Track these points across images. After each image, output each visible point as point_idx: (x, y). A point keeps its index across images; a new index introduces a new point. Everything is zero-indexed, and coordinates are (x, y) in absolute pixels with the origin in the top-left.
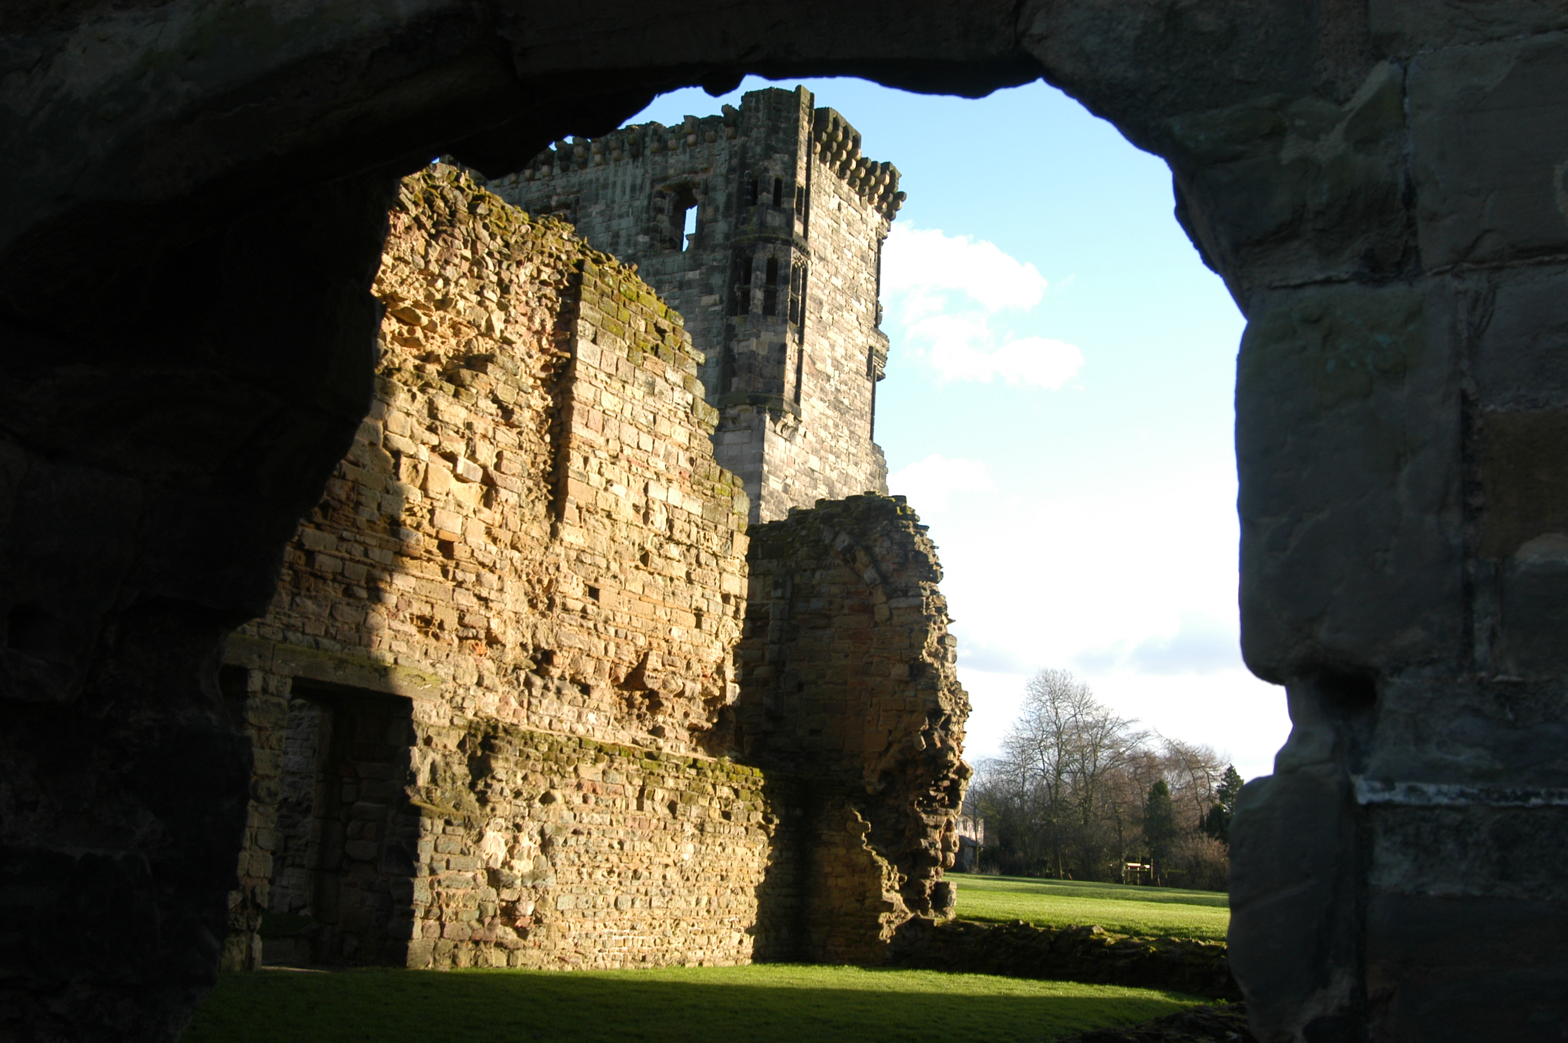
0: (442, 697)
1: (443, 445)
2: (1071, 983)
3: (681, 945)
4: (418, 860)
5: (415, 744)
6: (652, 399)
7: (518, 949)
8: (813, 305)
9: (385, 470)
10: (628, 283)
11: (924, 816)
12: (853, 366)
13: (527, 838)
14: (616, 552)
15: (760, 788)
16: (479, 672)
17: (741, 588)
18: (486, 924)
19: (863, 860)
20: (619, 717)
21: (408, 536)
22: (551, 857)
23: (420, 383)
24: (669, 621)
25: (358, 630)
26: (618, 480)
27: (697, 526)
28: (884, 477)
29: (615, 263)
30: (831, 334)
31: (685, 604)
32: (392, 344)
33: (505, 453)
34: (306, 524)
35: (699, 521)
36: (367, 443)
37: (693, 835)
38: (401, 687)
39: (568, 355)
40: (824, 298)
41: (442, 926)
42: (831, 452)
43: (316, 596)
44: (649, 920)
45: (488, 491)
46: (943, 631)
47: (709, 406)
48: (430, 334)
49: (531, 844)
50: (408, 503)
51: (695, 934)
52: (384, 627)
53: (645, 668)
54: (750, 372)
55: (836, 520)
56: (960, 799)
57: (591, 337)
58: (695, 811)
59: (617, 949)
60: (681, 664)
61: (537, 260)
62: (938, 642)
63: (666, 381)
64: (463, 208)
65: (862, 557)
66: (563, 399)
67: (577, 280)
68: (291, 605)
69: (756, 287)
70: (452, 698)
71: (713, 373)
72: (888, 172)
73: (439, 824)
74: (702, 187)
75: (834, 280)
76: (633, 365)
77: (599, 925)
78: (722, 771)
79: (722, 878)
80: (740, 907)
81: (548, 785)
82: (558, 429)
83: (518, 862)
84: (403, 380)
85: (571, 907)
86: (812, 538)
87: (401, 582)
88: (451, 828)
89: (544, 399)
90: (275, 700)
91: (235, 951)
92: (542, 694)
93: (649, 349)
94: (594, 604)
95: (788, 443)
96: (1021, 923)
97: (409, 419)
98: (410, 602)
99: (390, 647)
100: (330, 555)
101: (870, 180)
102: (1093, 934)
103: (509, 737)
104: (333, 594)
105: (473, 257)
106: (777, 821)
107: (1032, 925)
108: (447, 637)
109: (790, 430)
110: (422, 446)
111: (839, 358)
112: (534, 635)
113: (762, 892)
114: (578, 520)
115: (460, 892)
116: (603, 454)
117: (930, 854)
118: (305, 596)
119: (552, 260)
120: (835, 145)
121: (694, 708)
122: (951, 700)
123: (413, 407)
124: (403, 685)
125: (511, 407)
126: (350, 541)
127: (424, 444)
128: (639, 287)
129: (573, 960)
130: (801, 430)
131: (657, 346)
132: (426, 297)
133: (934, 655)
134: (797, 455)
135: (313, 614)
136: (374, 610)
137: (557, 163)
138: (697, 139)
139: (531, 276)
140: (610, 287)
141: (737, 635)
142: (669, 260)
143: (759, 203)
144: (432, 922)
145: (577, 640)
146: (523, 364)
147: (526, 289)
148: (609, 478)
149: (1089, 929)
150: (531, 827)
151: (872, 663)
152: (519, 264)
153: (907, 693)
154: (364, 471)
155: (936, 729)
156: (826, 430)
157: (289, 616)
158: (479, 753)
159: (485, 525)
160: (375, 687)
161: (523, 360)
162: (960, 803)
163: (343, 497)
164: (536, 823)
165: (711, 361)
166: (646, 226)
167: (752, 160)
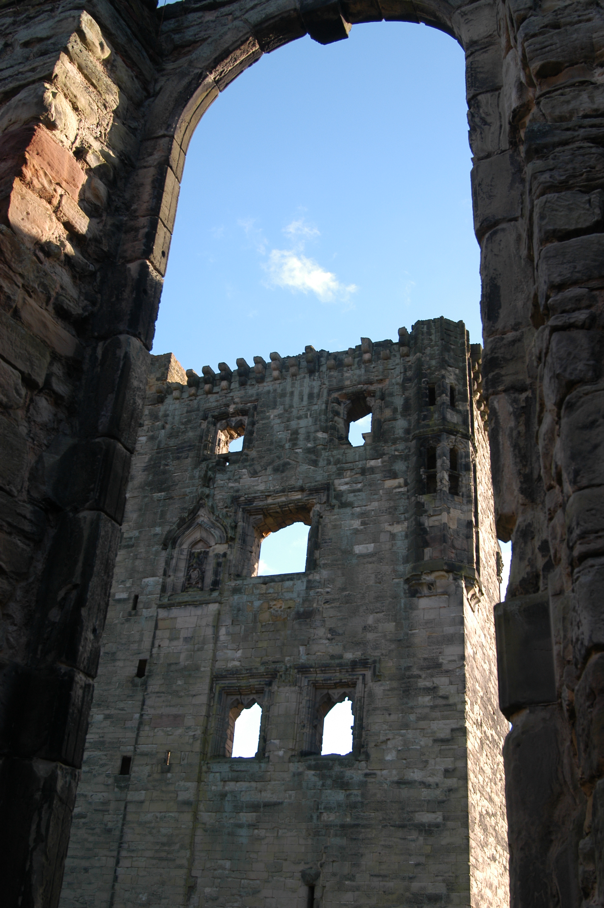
54: (445, 541)
69: (441, 470)
74: (378, 395)
95: (473, 613)
109: (475, 601)
134: (477, 627)
138: (372, 357)
142: (350, 452)
143: (439, 403)
156: (485, 611)
165: (400, 535)
166: (325, 425)
167: (429, 371)
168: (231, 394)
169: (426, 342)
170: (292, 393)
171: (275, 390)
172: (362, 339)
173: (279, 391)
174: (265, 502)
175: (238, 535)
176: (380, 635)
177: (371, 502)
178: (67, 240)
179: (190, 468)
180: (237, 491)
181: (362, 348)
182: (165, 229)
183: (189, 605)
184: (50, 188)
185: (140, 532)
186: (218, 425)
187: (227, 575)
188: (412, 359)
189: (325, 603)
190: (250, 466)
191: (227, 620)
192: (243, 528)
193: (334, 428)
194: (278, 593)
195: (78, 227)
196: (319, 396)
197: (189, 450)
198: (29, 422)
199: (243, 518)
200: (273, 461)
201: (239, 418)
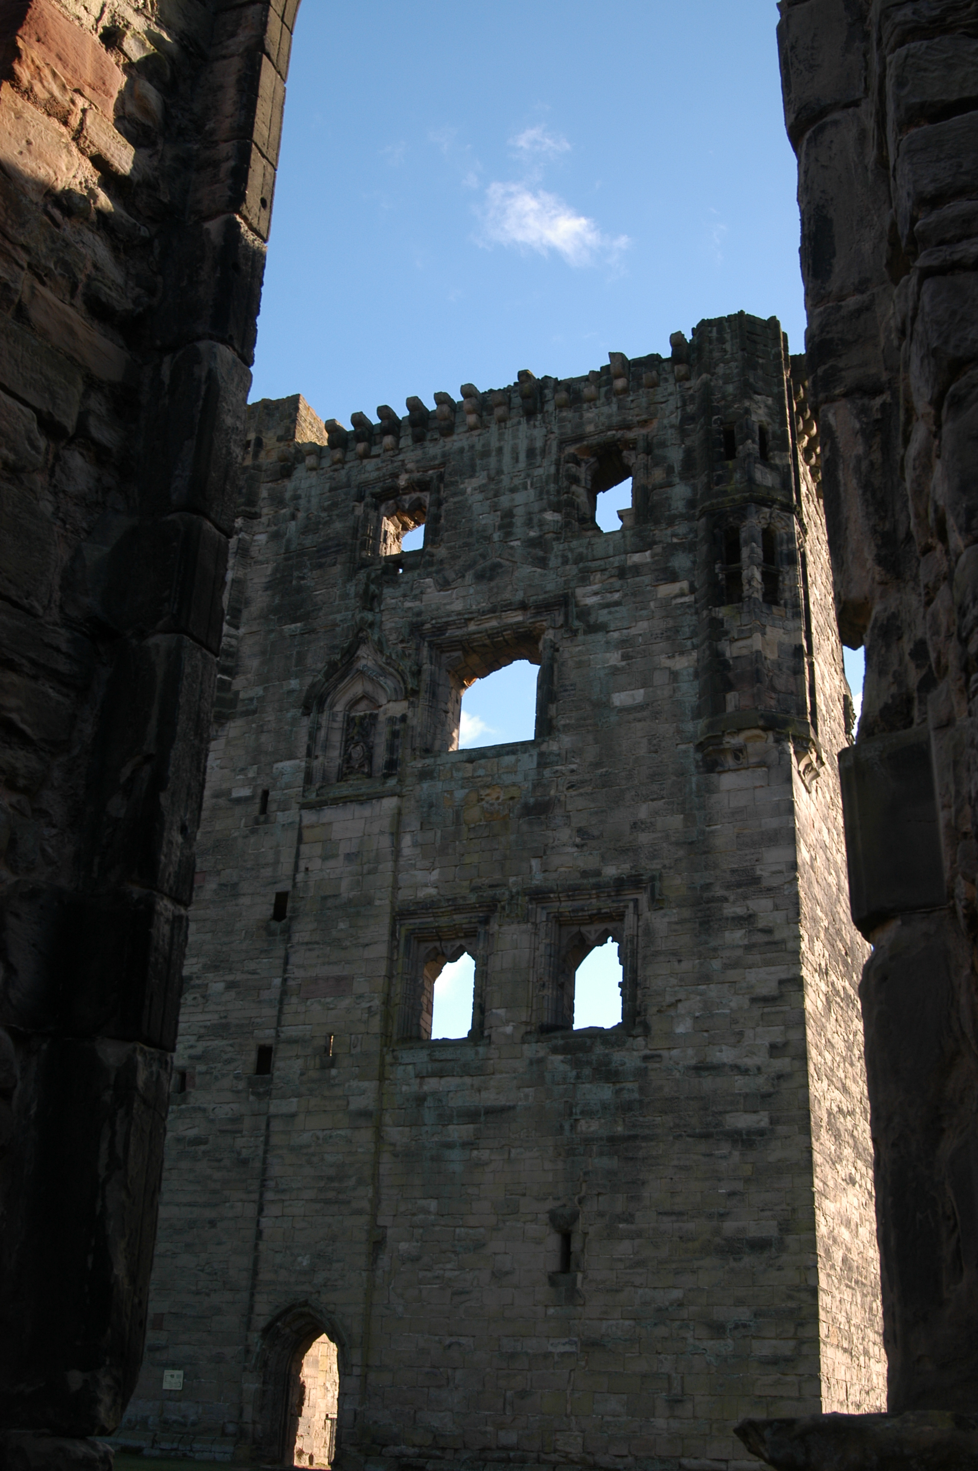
42: (834, 826)
69: (749, 564)
74: (641, 446)
95: (808, 794)
109: (811, 775)
111: (828, 696)
134: (815, 816)
138: (628, 385)
142: (599, 541)
143: (740, 455)
156: (829, 791)
165: (685, 673)
166: (556, 499)
167: (723, 403)
168: (401, 457)
169: (716, 355)
170: (500, 450)
171: (472, 447)
172: (612, 355)
173: (479, 447)
174: (465, 629)
175: (423, 686)
176: (659, 835)
177: (636, 622)
178: (99, 186)
179: (340, 581)
180: (419, 614)
181: (612, 371)
182: (264, 161)
183: (351, 801)
184: (64, 99)
185: (265, 689)
186: (383, 509)
187: (409, 751)
188: (694, 383)
189: (568, 788)
190: (438, 572)
191: (413, 823)
192: (432, 674)
193: (571, 504)
194: (492, 776)
195: (116, 164)
196: (544, 452)
197: (337, 552)
198: (56, 494)
199: (431, 657)
200: (475, 563)
201: (415, 495)
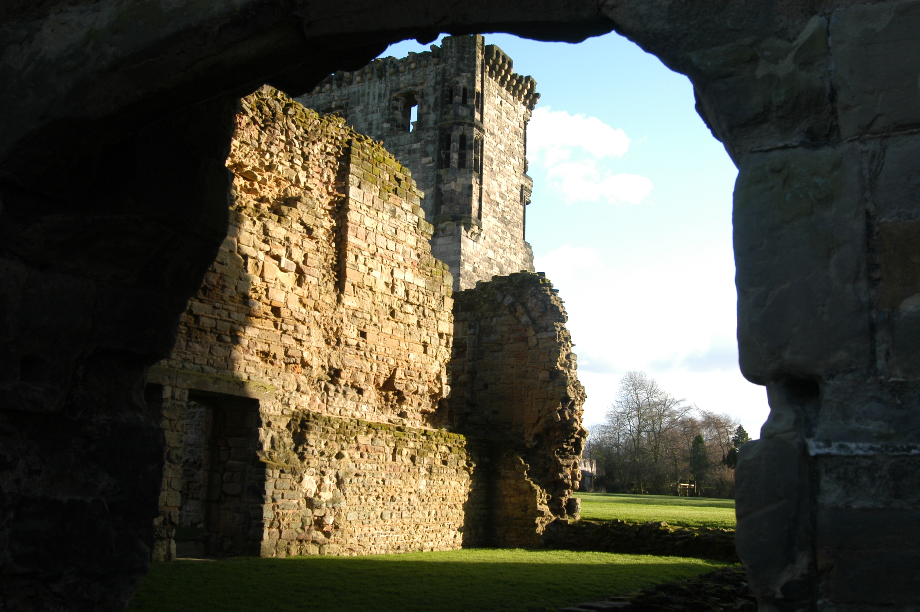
0: (276, 398)
1: (273, 250)
2: (649, 555)
3: (420, 539)
4: (265, 494)
5: (261, 426)
6: (394, 220)
7: (325, 544)
8: (487, 161)
9: (239, 266)
10: (378, 152)
11: (560, 460)
12: (512, 196)
13: (328, 479)
14: (376, 311)
15: (464, 446)
16: (297, 383)
17: (450, 329)
18: (306, 530)
19: (525, 486)
20: (380, 407)
21: (253, 304)
22: (343, 490)
23: (258, 215)
24: (408, 350)
25: (226, 361)
26: (376, 268)
27: (423, 294)
28: (532, 261)
29: (370, 140)
30: (498, 178)
31: (417, 340)
32: (241, 192)
33: (309, 254)
34: (194, 299)
35: (424, 291)
36: (228, 251)
37: (425, 474)
38: (252, 393)
39: (344, 196)
40: (494, 157)
41: (281, 532)
42: (500, 247)
43: (201, 342)
44: (401, 525)
45: (299, 277)
46: (569, 351)
47: (427, 223)
48: (263, 186)
49: (331, 482)
50: (253, 285)
51: (428, 533)
52: (241, 358)
53: (395, 378)
54: (452, 202)
55: (504, 288)
56: (581, 449)
57: (357, 185)
58: (426, 461)
59: (383, 542)
60: (415, 375)
61: (324, 140)
62: (566, 358)
63: (402, 209)
64: (280, 111)
65: (520, 309)
66: (342, 221)
67: (348, 152)
68: (187, 347)
69: (453, 152)
70: (282, 399)
71: (430, 203)
72: (529, 82)
73: (277, 472)
74: (420, 94)
75: (499, 146)
76: (382, 200)
77: (372, 529)
78: (442, 437)
79: (443, 500)
80: (454, 516)
81: (340, 448)
82: (340, 239)
83: (324, 493)
84: (248, 213)
85: (356, 519)
86: (491, 299)
87: (250, 332)
88: (284, 474)
89: (331, 222)
90: (179, 403)
91: (160, 550)
92: (335, 395)
93: (391, 191)
94: (363, 341)
95: (475, 243)
96: (619, 521)
97: (252, 236)
98: (256, 343)
99: (245, 370)
100: (208, 317)
101: (519, 87)
102: (661, 526)
103: (316, 421)
104: (211, 340)
105: (287, 140)
106: (474, 465)
107: (625, 522)
108: (278, 363)
109: (476, 235)
110: (260, 252)
111: (503, 192)
112: (329, 361)
113: (467, 507)
114: (353, 292)
115: (291, 512)
116: (366, 253)
117: (564, 482)
118: (195, 342)
119: (333, 140)
120: (497, 67)
121: (424, 400)
122: (574, 391)
123: (254, 229)
124: (253, 392)
125: (311, 227)
126: (219, 308)
127: (261, 250)
128: (384, 154)
129: (357, 549)
130: (483, 235)
131: (396, 189)
132: (260, 164)
133: (564, 365)
134: (481, 250)
135: (200, 352)
136: (235, 349)
137: (334, 82)
138: (416, 65)
139: (321, 150)
140: (368, 155)
141: (448, 357)
142: (402, 138)
143: (454, 102)
144: (274, 530)
145: (354, 363)
146: (318, 202)
147: (318, 158)
148: (370, 267)
149: (659, 524)
150: (331, 473)
151: (527, 371)
152: (314, 143)
153: (548, 388)
154: (227, 267)
155: (566, 409)
156: (497, 234)
157: (186, 354)
158: (299, 430)
159: (298, 297)
160: (237, 393)
161: (318, 199)
162: (582, 452)
163: (215, 283)
164: (333, 470)
165: (428, 196)
166: (388, 117)
167: (449, 77)
168: (333, 94)
169: (449, 54)
170: (369, 93)
171: (359, 91)
172: (409, 53)
173: (361, 92)
181: (409, 59)
188: (441, 67)
193: (394, 119)
